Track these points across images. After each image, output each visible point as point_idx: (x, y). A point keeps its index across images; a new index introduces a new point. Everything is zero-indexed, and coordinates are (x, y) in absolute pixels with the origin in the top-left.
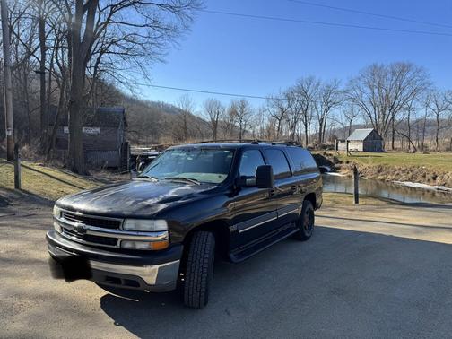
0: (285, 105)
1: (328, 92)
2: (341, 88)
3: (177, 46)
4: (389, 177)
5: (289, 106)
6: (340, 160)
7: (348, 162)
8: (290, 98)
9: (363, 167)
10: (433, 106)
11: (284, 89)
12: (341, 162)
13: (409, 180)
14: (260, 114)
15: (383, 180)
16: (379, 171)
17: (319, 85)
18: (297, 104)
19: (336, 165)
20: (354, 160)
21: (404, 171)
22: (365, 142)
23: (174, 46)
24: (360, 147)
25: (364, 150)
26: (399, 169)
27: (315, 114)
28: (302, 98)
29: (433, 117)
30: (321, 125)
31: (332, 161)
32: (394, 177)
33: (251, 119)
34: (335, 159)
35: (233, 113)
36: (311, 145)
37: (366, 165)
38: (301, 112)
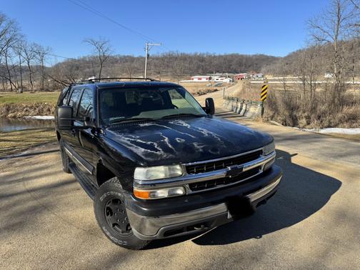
4: (19, 114)
10: (24, 54)
13: (38, 115)
15: (14, 117)
16: (8, 110)
21: (31, 108)
26: (27, 107)
29: (25, 64)
32: (23, 113)
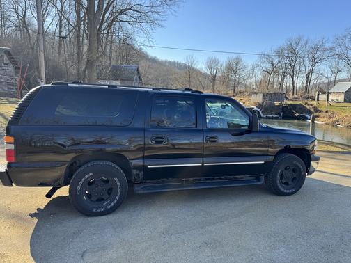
0: (276, 61)
1: (316, 49)
2: (327, 46)
3: (174, 13)
5: (279, 62)
6: (320, 109)
7: (327, 112)
8: (280, 55)
9: (341, 116)
11: (275, 48)
12: (320, 111)
14: (253, 69)
17: (307, 43)
18: (286, 60)
19: (316, 114)
20: (333, 110)
22: (346, 93)
23: (172, 13)
24: (341, 98)
25: (345, 101)
27: (303, 69)
28: (291, 55)
30: (307, 78)
31: (312, 110)
33: (244, 74)
34: (315, 108)
35: (229, 68)
36: (296, 96)
37: (343, 115)
38: (290, 67)
